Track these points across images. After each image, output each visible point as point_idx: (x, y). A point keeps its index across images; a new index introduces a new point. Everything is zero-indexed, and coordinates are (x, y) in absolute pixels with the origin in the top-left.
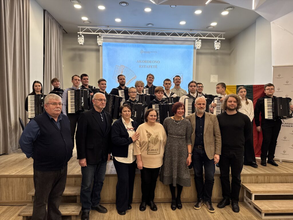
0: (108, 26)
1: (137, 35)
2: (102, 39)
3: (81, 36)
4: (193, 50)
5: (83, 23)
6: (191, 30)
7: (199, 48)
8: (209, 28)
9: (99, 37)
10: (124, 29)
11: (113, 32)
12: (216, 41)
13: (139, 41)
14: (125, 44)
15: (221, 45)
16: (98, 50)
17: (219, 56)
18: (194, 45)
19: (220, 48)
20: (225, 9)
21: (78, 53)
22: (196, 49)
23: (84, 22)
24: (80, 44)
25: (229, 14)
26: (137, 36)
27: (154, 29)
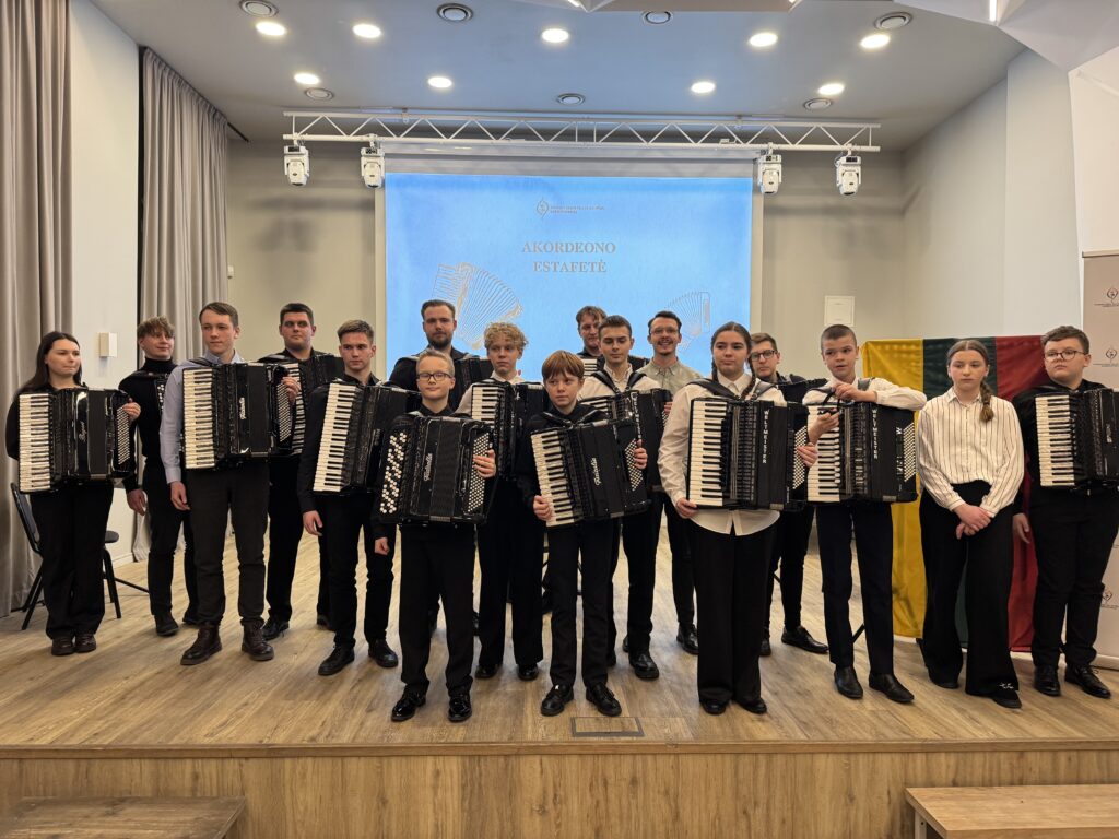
0: (405, 109)
1: (522, 142)
2: (381, 161)
3: (297, 149)
4: (749, 197)
5: (304, 100)
6: (740, 116)
7: (774, 188)
8: (813, 106)
9: (369, 151)
10: (468, 120)
11: (423, 131)
12: (843, 160)
13: (530, 165)
14: (475, 178)
15: (864, 176)
16: (368, 206)
17: (859, 222)
18: (755, 175)
19: (859, 188)
20: (874, 25)
21: (289, 216)
22: (763, 191)
23: (305, 92)
24: (294, 180)
25: (892, 45)
26: (519, 146)
27: (591, 116)
